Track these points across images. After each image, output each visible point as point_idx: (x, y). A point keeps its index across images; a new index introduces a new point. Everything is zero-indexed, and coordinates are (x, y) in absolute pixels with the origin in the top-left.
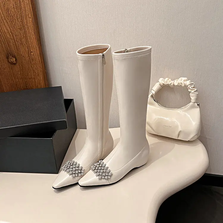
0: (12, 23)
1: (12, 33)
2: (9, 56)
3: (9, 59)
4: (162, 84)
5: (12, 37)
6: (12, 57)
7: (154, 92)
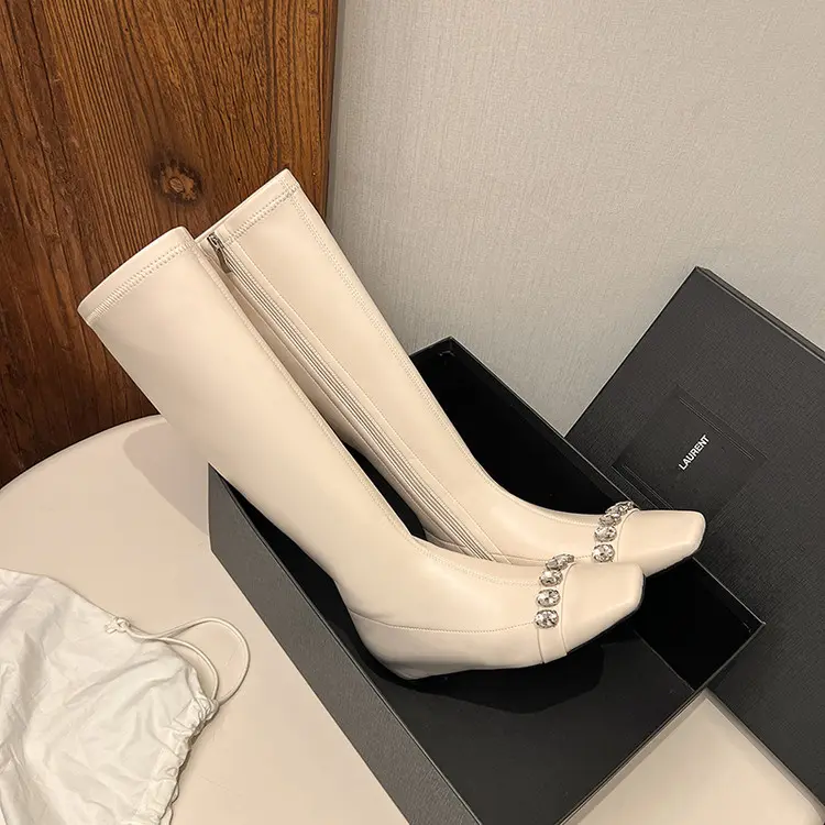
0: (205, 22)
1: (196, 70)
2: (162, 165)
3: (164, 180)
5: (193, 89)
6: (182, 171)
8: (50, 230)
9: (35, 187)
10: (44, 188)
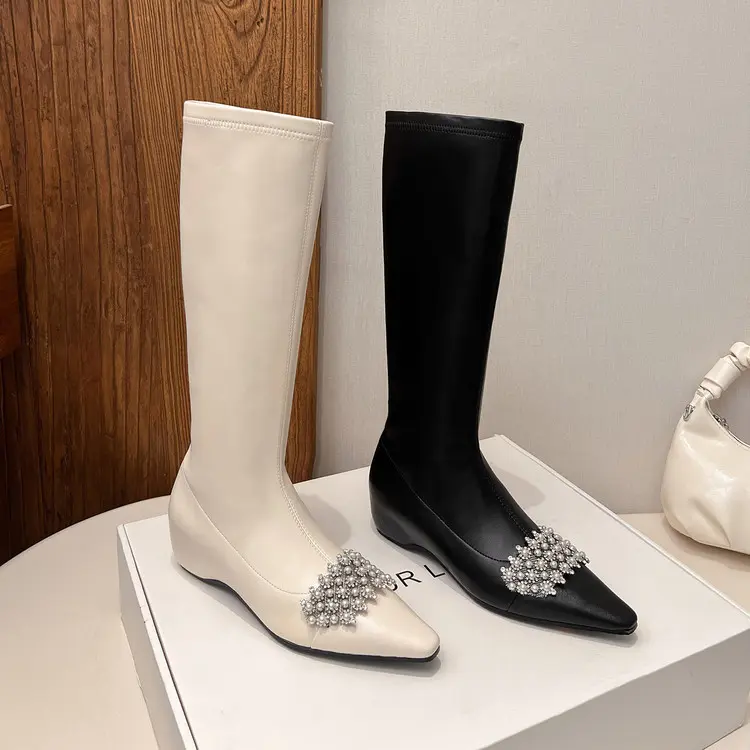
4: (745, 364)
7: (716, 391)
8: (120, 321)
9: (116, 285)
10: (123, 286)
